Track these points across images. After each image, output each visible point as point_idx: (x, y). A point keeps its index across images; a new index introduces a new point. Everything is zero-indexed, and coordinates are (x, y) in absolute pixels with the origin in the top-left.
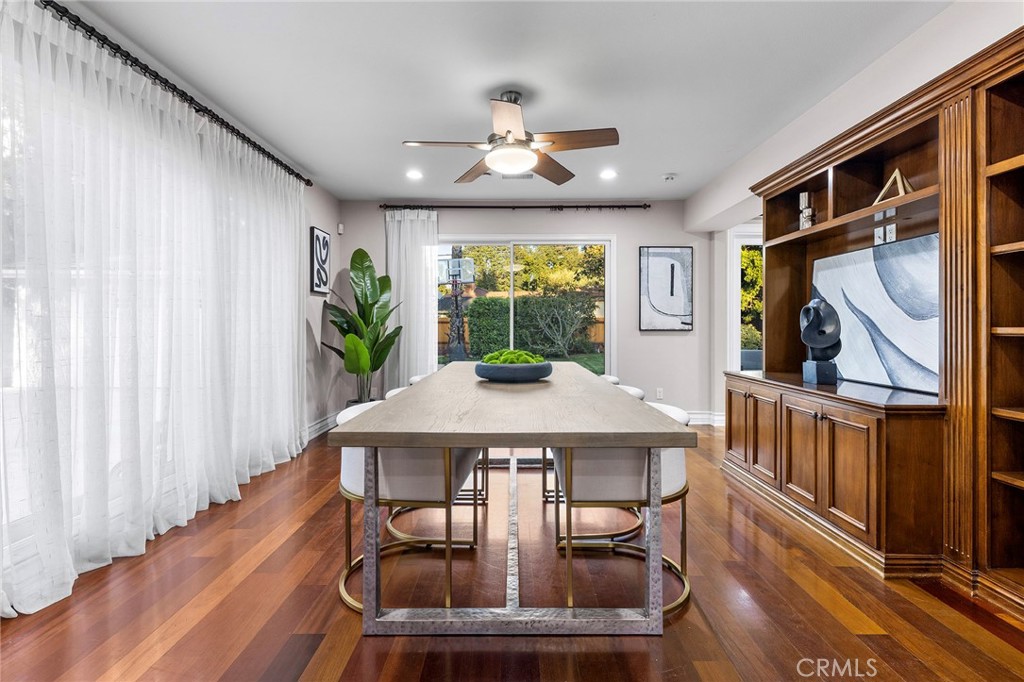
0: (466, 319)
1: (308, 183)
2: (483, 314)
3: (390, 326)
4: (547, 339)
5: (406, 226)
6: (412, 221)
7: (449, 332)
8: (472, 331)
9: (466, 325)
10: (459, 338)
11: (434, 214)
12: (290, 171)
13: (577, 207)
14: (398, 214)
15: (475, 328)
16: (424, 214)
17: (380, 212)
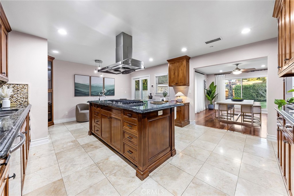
0: (233, 90)
1: (204, 74)
2: (239, 89)
3: (216, 93)
4: (262, 96)
5: (219, 78)
6: (220, 77)
7: (228, 94)
8: (235, 94)
9: (234, 92)
10: (231, 95)
11: (224, 75)
12: (202, 74)
13: (258, 70)
14: (217, 76)
15: (236, 93)
16: (222, 75)
17: (214, 76)
